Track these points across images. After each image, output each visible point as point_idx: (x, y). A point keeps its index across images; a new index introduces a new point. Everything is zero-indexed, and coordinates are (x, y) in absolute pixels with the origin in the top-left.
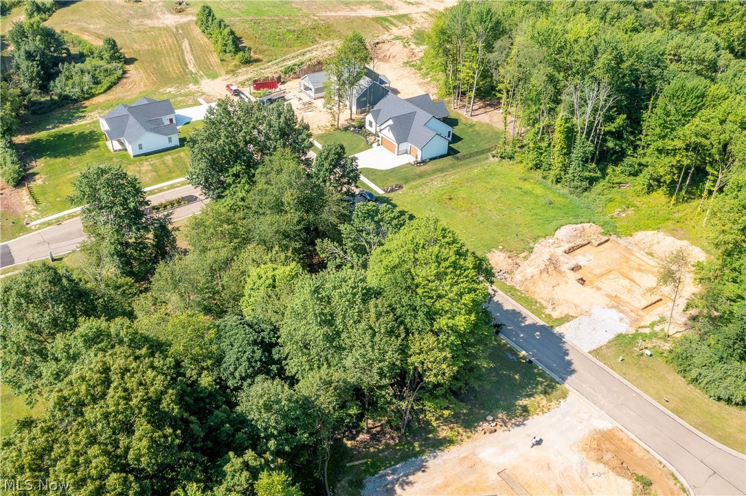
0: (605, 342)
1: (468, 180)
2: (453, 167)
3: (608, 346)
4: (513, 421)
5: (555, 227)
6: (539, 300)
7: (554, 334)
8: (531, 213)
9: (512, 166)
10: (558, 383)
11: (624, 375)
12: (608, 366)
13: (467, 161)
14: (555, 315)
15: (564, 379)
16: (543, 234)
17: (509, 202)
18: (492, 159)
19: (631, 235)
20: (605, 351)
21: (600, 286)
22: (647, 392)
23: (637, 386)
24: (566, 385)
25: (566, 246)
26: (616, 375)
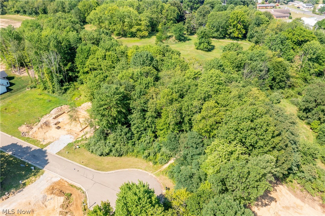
0: (63, 148)
1: (15, 100)
2: (9, 96)
3: (63, 149)
4: (18, 191)
5: (50, 110)
6: (38, 140)
7: (43, 151)
8: (41, 107)
9: (36, 91)
10: (41, 169)
11: (68, 158)
12: (63, 156)
13: (16, 92)
14: (44, 143)
15: (43, 167)
16: (45, 114)
17: (32, 105)
18: (27, 89)
19: (80, 106)
20: (62, 151)
21: (65, 128)
22: (76, 161)
23: (73, 161)
24: (44, 169)
25: (54, 116)
26: (65, 159)
